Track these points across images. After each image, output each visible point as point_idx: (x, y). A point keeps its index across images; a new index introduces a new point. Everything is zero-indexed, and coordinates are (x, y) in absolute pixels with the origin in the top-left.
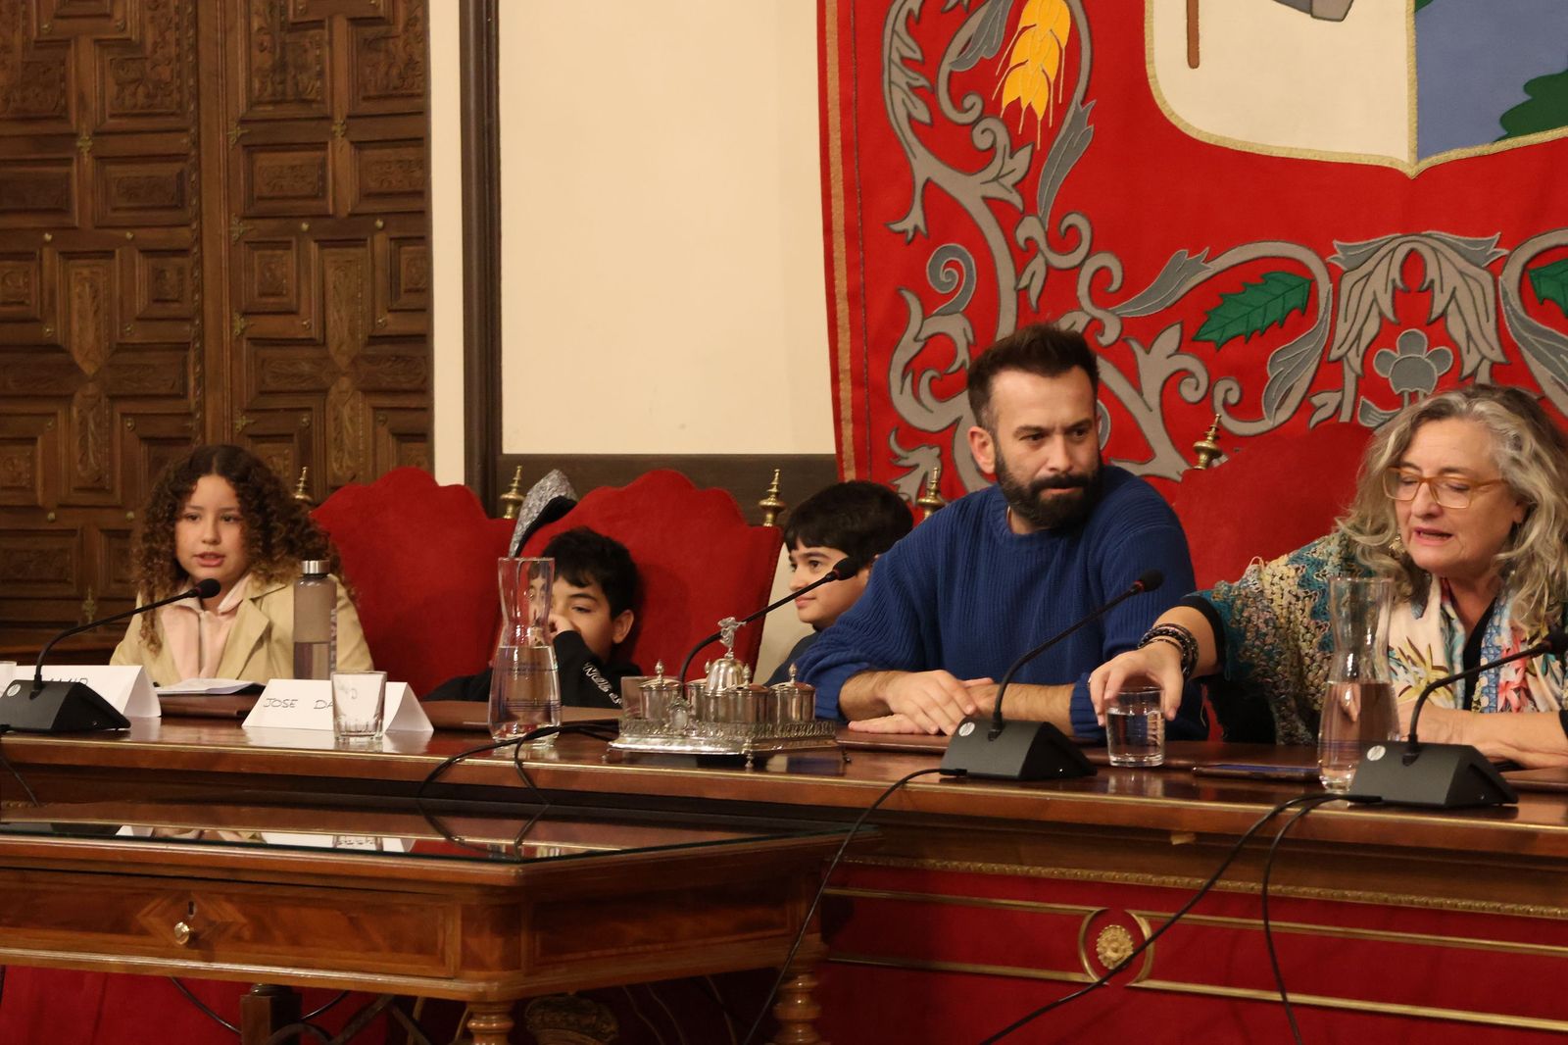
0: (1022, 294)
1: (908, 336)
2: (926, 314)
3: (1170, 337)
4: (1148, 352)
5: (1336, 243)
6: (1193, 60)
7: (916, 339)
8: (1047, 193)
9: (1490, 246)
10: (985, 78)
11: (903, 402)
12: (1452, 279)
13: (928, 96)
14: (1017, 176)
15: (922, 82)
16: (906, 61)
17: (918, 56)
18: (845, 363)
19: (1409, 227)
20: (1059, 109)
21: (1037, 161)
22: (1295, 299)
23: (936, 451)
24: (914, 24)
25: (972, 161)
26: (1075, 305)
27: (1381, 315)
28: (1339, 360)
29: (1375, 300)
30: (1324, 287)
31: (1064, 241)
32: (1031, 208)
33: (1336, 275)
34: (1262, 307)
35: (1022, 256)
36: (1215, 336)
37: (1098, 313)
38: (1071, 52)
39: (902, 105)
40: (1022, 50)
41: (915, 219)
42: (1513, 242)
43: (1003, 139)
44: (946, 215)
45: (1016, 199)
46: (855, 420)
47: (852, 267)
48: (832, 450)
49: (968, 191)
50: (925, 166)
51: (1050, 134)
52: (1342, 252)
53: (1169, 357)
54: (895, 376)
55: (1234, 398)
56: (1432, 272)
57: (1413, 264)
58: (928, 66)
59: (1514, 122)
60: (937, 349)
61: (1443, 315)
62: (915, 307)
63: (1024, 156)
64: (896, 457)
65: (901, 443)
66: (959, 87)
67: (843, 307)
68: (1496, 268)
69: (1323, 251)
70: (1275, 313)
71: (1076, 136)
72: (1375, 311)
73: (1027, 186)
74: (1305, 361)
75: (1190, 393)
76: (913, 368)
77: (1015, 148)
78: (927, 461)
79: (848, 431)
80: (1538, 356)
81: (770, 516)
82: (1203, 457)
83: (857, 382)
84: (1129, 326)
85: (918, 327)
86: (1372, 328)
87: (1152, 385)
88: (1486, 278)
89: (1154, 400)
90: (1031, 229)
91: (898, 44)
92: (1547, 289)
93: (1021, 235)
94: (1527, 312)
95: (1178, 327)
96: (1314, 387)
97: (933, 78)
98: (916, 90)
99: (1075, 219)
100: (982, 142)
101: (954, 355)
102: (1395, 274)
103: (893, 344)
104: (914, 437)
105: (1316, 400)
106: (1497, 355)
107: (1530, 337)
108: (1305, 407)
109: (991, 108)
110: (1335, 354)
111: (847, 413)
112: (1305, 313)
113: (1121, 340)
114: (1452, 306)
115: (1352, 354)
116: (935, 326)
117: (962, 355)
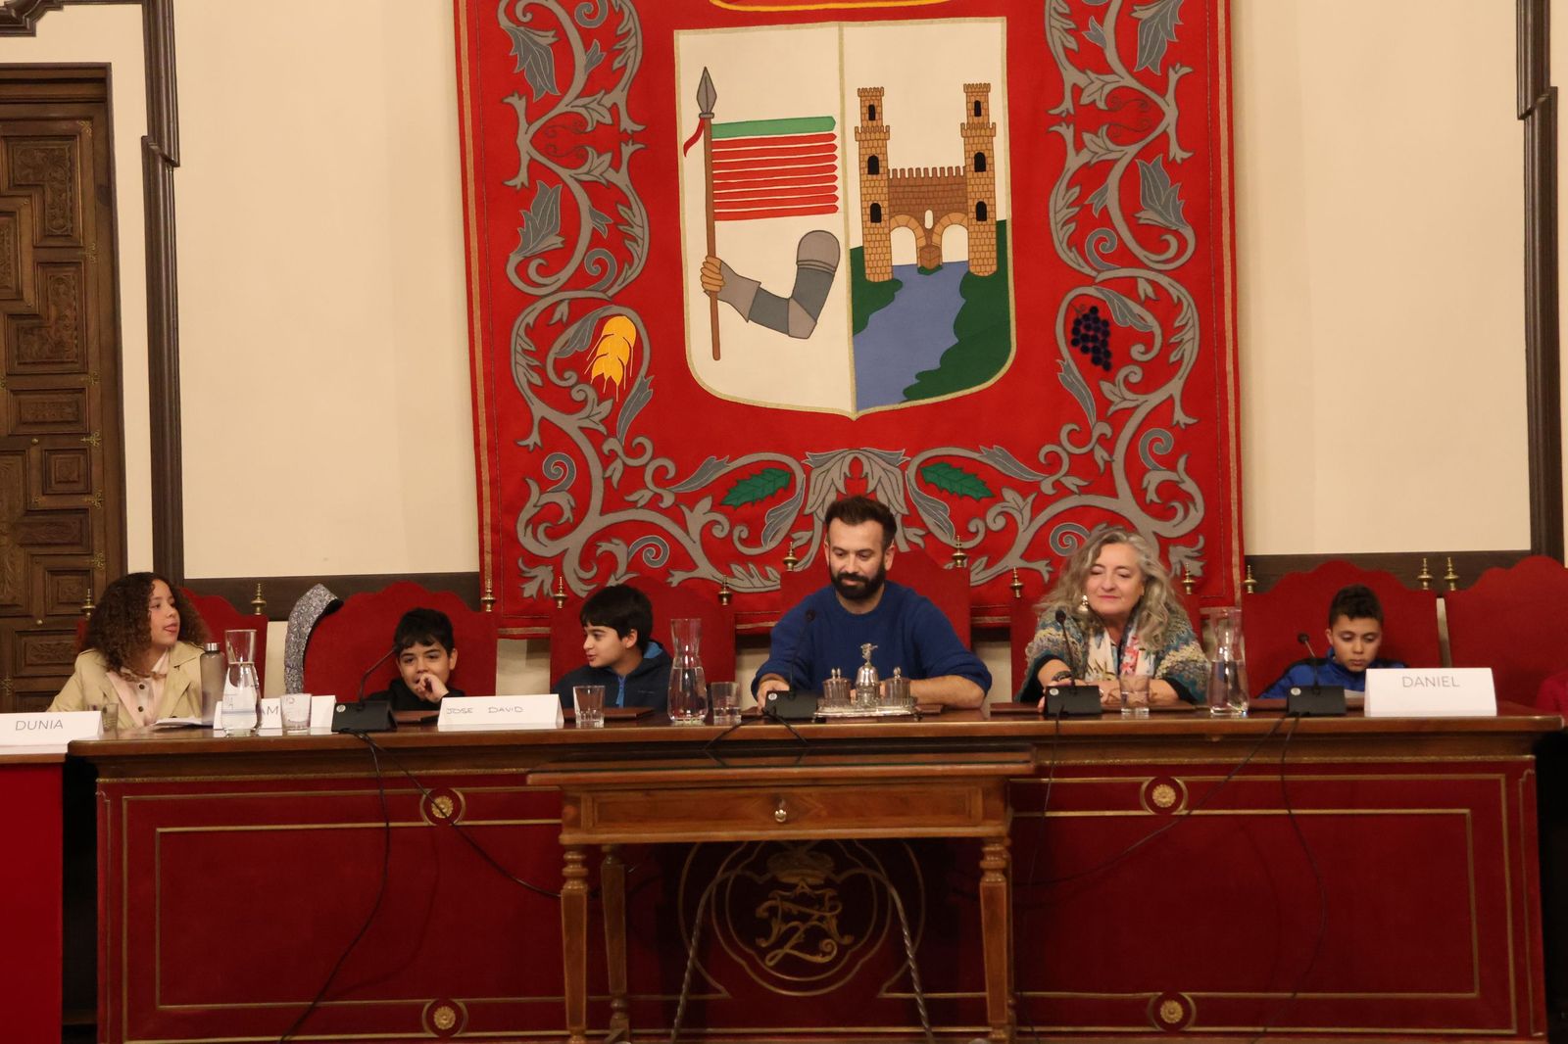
0: (607, 481)
1: (529, 505)
2: (543, 491)
3: (706, 503)
4: (692, 511)
5: (807, 453)
6: (717, 355)
7: (535, 506)
8: (623, 425)
9: (901, 455)
10: (580, 362)
11: (526, 540)
12: (878, 472)
13: (541, 371)
14: (604, 415)
15: (536, 363)
16: (525, 351)
17: (533, 349)
18: (487, 519)
19: (852, 446)
20: (630, 380)
21: (616, 408)
22: (782, 482)
23: (550, 568)
24: (530, 331)
25: (572, 407)
26: (644, 486)
27: (837, 490)
28: (811, 515)
29: (833, 483)
30: (800, 476)
31: (634, 451)
32: (612, 433)
33: (807, 470)
34: (763, 487)
35: (607, 460)
36: (735, 503)
37: (658, 491)
38: (637, 350)
39: (523, 375)
40: (604, 347)
41: (534, 439)
42: (912, 453)
43: (592, 395)
44: (555, 438)
45: (602, 429)
46: (494, 552)
47: (491, 466)
48: (474, 567)
49: (569, 424)
50: (539, 409)
51: (624, 393)
52: (810, 458)
53: (704, 514)
54: (520, 527)
55: (745, 535)
56: (866, 468)
57: (856, 464)
58: (541, 354)
59: (910, 393)
60: (550, 512)
61: (875, 490)
62: (534, 488)
63: (607, 406)
64: (523, 572)
65: (526, 563)
66: (561, 367)
67: (486, 488)
68: (904, 467)
69: (799, 457)
70: (769, 489)
71: (641, 394)
72: (833, 489)
73: (610, 421)
74: (788, 516)
75: (719, 533)
76: (534, 522)
77: (601, 399)
78: (544, 574)
79: (488, 558)
80: (925, 510)
81: (489, 606)
83: (495, 530)
84: (681, 498)
85: (536, 499)
87: (695, 529)
88: (898, 472)
89: (696, 537)
90: (611, 444)
91: (520, 341)
92: (930, 477)
93: (606, 448)
94: (919, 488)
95: (710, 498)
96: (794, 528)
97: (543, 360)
98: (534, 368)
99: (640, 439)
100: (577, 396)
101: (561, 513)
102: (846, 469)
103: (520, 509)
104: (535, 560)
105: (795, 536)
106: (905, 511)
107: (922, 502)
108: (788, 539)
109: (584, 378)
110: (807, 511)
111: (488, 547)
112: (788, 490)
113: (675, 505)
114: (880, 485)
115: (819, 511)
116: (547, 498)
117: (568, 514)
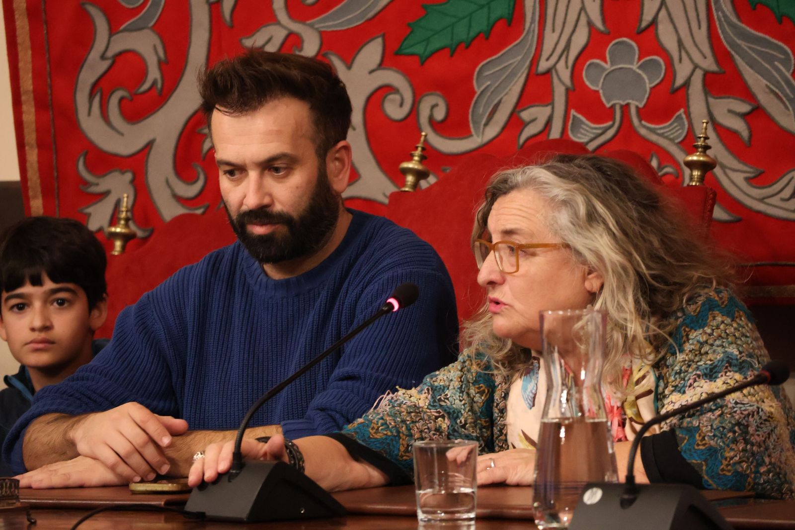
0: (215, 9)
1: (94, 55)
2: (113, 30)
3: (372, 52)
4: (349, 66)
7: (103, 57)
11: (91, 124)
18: (27, 83)
22: (501, 9)
23: (129, 176)
26: (272, 19)
27: (590, 24)
28: (548, 72)
29: (583, 9)
34: (467, 17)
36: (419, 49)
37: (296, 27)
46: (41, 145)
48: (13, 175)
53: (371, 72)
54: (82, 98)
55: (440, 114)
60: (126, 68)
61: (654, 23)
62: (101, 24)
64: (86, 183)
65: (90, 168)
67: (22, 24)
70: (480, 24)
72: (583, 20)
74: (513, 74)
75: (395, 110)
76: (101, 88)
78: (119, 187)
79: (33, 156)
80: (752, 64)
82: (410, 179)
83: (41, 104)
84: (328, 40)
85: (105, 44)
86: (581, 39)
87: (355, 102)
89: (357, 118)
94: (739, 17)
95: (380, 40)
96: (523, 101)
101: (143, 73)
103: (78, 64)
104: (104, 162)
105: (525, 115)
106: (710, 64)
107: (743, 44)
108: (514, 123)
110: (543, 66)
111: (31, 137)
112: (512, 24)
113: (321, 54)
114: (663, 13)
115: (561, 66)
116: (122, 42)
117: (154, 74)
